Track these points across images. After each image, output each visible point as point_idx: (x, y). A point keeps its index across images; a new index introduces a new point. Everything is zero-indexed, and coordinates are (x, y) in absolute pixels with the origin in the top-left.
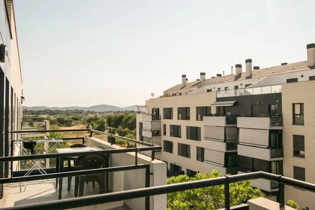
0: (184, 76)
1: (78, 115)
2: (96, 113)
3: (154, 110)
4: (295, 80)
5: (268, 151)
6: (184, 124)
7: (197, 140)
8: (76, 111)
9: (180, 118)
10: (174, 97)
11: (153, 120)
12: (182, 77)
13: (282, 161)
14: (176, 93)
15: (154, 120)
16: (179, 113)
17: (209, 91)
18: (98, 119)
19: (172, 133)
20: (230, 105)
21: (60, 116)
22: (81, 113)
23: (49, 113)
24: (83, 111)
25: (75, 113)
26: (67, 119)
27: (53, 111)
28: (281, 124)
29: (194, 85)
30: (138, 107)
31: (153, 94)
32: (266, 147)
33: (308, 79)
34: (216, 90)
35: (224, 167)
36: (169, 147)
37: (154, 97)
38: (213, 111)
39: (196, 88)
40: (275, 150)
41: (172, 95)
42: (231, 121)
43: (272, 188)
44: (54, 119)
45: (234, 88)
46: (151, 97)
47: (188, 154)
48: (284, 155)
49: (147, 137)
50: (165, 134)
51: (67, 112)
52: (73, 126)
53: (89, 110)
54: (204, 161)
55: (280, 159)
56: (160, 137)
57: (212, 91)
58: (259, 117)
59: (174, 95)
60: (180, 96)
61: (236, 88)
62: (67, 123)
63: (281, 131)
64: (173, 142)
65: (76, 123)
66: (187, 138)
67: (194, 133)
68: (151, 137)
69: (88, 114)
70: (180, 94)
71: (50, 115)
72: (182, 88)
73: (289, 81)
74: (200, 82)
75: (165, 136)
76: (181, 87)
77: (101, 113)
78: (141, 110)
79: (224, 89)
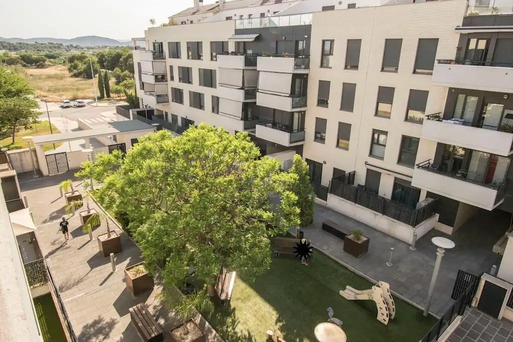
1: (55, 51)
2: (82, 49)
3: (156, 45)
4: (332, 8)
5: (290, 99)
6: (196, 66)
7: (212, 87)
8: (51, 45)
9: (190, 57)
10: (184, 26)
11: (154, 59)
13: (304, 112)
14: (186, 20)
15: (156, 59)
16: (188, 49)
17: (228, 18)
18: (85, 57)
19: (181, 77)
20: (251, 40)
21: (26, 52)
22: (59, 47)
23: (7, 47)
24: (61, 44)
25: (50, 48)
26: (36, 56)
27: (12, 44)
28: (307, 67)
29: (209, 10)
30: (134, 40)
31: (152, 21)
32: (288, 95)
33: (346, 7)
34: (237, 17)
35: (241, 120)
36: (178, 96)
37: (155, 26)
38: (231, 48)
39: (212, 14)
40: (298, 99)
41: (180, 23)
42: (251, 62)
43: (291, 143)
44: (16, 56)
45: (259, 16)
46: (151, 26)
47: (202, 104)
48: (307, 104)
49: (149, 84)
50: (172, 78)
51: (37, 46)
52: (47, 67)
53: (71, 44)
54: (219, 113)
55: (302, 109)
56: (166, 83)
57: (233, 18)
58: (282, 56)
59: (184, 23)
60: (192, 24)
61: (262, 15)
62: (38, 63)
63: (307, 75)
64: (182, 90)
65: (52, 63)
66: (200, 85)
67: (208, 78)
68: (153, 83)
69: (70, 50)
70: (192, 22)
71: (10, 50)
72: (194, 13)
73: (325, 9)
74: (219, 5)
75: (172, 82)
76: (192, 12)
77: (91, 48)
78: (138, 44)
79: (247, 17)
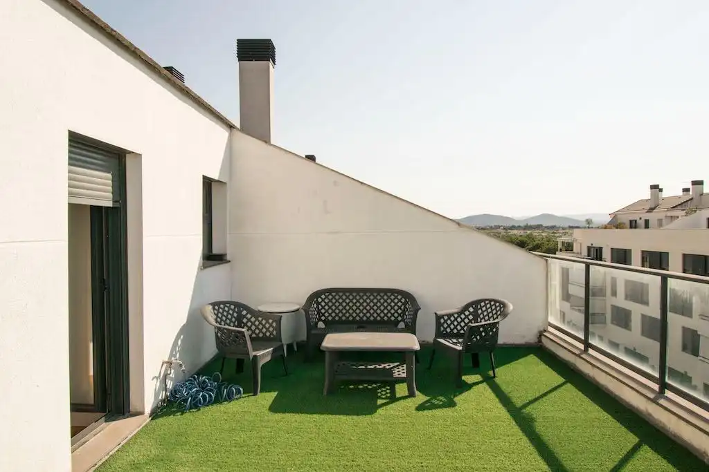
0: (654, 187)
3: (592, 249)
7: (682, 315)
10: (634, 230)
12: (651, 189)
14: (638, 219)
16: (644, 259)
36: (622, 317)
39: (683, 213)
41: (628, 224)
49: (578, 297)
50: (614, 294)
54: (699, 357)
56: (604, 298)
59: (634, 222)
64: (631, 311)
70: (646, 222)
72: (651, 210)
74: (692, 199)
75: (614, 298)
76: (648, 207)
